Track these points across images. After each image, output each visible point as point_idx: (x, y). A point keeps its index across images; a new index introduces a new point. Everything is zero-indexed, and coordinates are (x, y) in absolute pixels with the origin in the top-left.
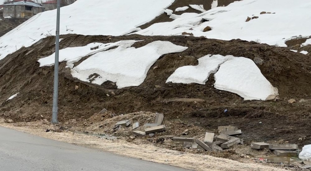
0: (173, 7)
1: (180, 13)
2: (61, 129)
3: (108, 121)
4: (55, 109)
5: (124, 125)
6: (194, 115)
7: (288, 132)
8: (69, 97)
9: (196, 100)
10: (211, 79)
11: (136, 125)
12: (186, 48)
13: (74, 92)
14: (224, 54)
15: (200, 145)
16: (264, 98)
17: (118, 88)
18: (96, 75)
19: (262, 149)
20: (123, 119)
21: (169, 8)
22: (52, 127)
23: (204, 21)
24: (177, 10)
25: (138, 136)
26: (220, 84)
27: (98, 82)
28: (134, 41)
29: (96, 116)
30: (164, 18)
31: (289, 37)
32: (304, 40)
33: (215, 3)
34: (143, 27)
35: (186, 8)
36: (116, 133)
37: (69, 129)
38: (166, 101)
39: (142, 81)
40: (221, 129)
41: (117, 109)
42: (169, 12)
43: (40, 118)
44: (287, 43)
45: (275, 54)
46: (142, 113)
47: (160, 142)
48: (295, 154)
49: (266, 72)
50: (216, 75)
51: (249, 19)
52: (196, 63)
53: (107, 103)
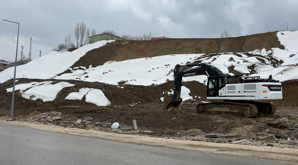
0: (72, 67)
1: (76, 70)
2: (14, 120)
3: (37, 116)
4: (12, 111)
5: (44, 118)
6: (75, 113)
7: (110, 118)
8: (20, 106)
9: (76, 107)
10: (84, 98)
11: (49, 117)
12: (74, 85)
13: (23, 104)
14: (90, 88)
15: (75, 125)
16: (105, 105)
17: (43, 101)
18: (34, 96)
19: (98, 125)
20: (44, 114)
21: (71, 67)
22: (10, 119)
23: (85, 73)
24: (74, 68)
25: (50, 121)
26: (88, 100)
27: (34, 99)
28: (52, 82)
29: (31, 114)
30: (68, 71)
31: (119, 81)
32: (125, 82)
33: (91, 66)
34: (59, 75)
35: (78, 68)
36: (40, 121)
37: (18, 119)
38: (64, 107)
39: (54, 99)
40: (85, 118)
41: (41, 111)
42: (71, 69)
43: (5, 115)
44: (119, 83)
45: (110, 88)
46: (52, 112)
47: (58, 124)
48: (110, 126)
49: (106, 95)
50: (86, 96)
51: (104, 73)
52: (78, 91)
53: (38, 108)
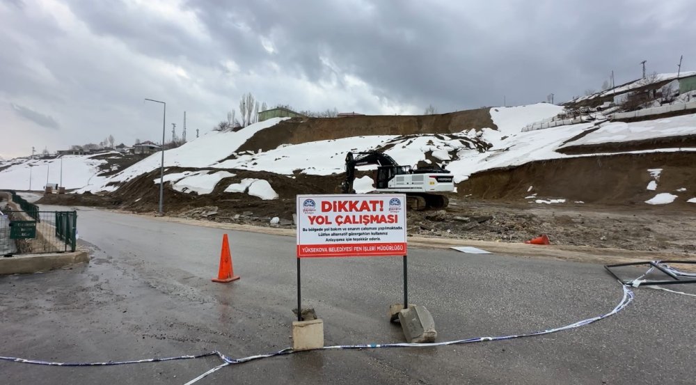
0: (237, 151)
1: (241, 155)
2: (164, 215)
3: (190, 211)
4: (161, 206)
5: (198, 213)
6: (235, 207)
8: (171, 199)
9: (237, 200)
10: (247, 190)
11: (204, 212)
12: (235, 175)
13: (174, 197)
14: (254, 178)
15: (232, 220)
16: (271, 199)
17: (199, 195)
18: (187, 188)
19: (256, 220)
20: (198, 209)
21: (235, 152)
22: (159, 215)
23: (253, 159)
24: (240, 153)
25: (204, 217)
26: (251, 192)
27: (188, 192)
28: (208, 171)
29: (184, 209)
30: (232, 157)
31: (294, 169)
32: (301, 170)
33: (260, 150)
34: (220, 162)
35: (244, 152)
36: (193, 217)
37: (169, 215)
38: (222, 201)
39: (211, 191)
40: (244, 212)
41: (196, 206)
42: (235, 154)
43: (153, 210)
44: (294, 172)
45: (278, 178)
46: (208, 207)
47: (214, 219)
48: (269, 221)
49: (273, 186)
50: (250, 188)
51: (276, 159)
52: (240, 182)
53: (192, 202)
